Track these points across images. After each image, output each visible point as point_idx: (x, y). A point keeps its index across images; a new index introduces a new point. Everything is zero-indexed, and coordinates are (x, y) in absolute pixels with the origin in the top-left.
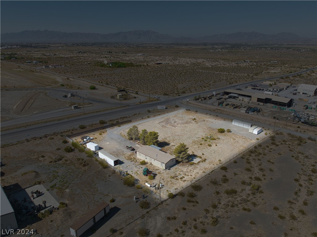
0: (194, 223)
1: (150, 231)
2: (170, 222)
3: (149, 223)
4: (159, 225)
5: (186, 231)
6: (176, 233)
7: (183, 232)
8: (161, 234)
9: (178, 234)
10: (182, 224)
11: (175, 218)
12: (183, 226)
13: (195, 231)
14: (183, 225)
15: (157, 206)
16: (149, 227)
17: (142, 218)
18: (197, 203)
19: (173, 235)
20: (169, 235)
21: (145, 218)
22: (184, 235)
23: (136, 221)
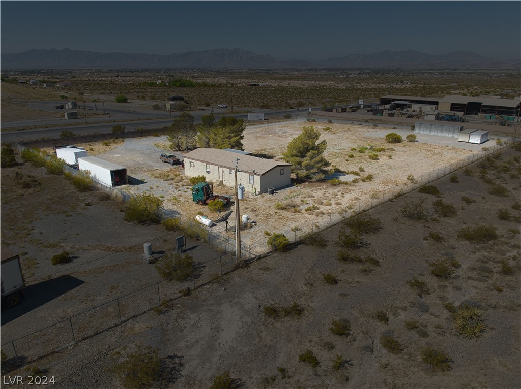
0: (381, 327)
1: (182, 365)
2: (278, 325)
3: (185, 331)
4: (228, 336)
5: (353, 362)
6: (308, 370)
7: (341, 365)
8: (233, 376)
9: (316, 375)
10: (332, 330)
11: (297, 311)
12: (334, 339)
13: (394, 360)
14: (337, 337)
15: (226, 274)
16: (182, 344)
17: (161, 313)
18: (377, 263)
19: (292, 381)
20: (274, 379)
21: (174, 313)
22: (347, 379)
23: (129, 324)
